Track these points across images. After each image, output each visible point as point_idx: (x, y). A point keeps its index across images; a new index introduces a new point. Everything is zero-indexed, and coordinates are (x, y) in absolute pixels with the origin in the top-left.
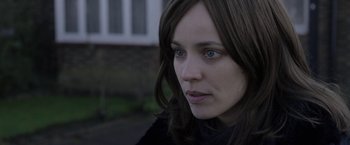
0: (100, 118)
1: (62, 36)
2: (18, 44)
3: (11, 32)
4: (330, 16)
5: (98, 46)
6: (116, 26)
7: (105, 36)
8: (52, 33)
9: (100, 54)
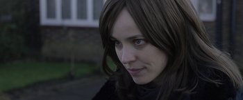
0: (71, 77)
1: (44, 21)
2: (14, 26)
3: (9, 18)
4: (231, 8)
5: (70, 28)
6: (82, 14)
7: (74, 21)
8: (38, 19)
9: (71, 33)
